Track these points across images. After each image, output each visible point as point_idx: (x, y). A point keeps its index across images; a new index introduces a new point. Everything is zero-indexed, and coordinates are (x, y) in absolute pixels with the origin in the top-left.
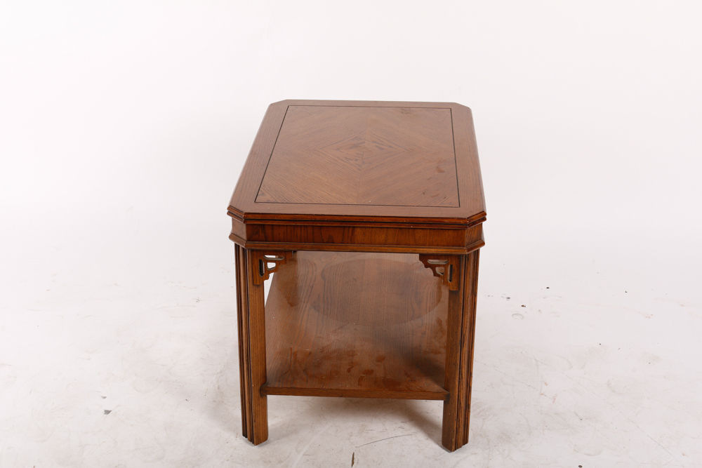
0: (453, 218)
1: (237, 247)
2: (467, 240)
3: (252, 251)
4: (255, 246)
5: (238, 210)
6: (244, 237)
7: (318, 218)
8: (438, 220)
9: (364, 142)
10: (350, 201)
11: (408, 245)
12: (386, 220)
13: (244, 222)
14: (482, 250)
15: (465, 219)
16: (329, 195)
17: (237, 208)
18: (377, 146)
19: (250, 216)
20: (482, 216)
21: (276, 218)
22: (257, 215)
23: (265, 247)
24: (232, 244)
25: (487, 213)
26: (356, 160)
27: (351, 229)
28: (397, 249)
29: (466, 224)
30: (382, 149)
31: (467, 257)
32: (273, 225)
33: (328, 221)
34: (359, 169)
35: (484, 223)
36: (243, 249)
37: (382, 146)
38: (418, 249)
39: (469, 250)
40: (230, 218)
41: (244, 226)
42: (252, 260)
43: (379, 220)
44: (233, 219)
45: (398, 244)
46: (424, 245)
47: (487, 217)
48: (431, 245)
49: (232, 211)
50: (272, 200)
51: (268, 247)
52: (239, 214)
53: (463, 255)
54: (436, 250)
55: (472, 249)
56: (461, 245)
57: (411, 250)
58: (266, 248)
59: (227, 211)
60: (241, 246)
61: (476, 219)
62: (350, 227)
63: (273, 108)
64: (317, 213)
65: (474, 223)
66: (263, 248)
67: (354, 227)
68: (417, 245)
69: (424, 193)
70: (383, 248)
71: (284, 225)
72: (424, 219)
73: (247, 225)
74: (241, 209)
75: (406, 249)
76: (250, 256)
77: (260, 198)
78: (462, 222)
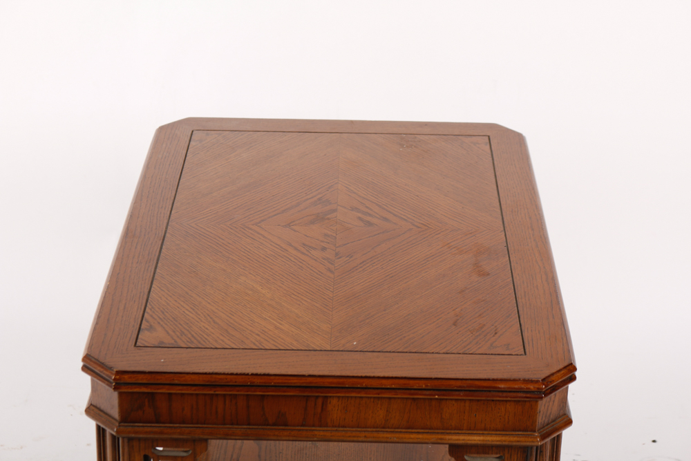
0: (514, 380)
1: (101, 433)
2: (541, 420)
3: (130, 440)
4: (136, 433)
5: (102, 365)
6: (115, 413)
7: (257, 381)
8: (485, 384)
9: (335, 210)
10: (318, 342)
11: (428, 429)
12: (387, 384)
13: (115, 389)
14: (567, 435)
15: (537, 382)
16: (277, 328)
17: (102, 360)
18: (360, 219)
19: (126, 377)
20: (569, 373)
21: (176, 382)
22: (141, 376)
23: (155, 433)
24: (90, 426)
25: (577, 367)
26: (324, 249)
27: (320, 401)
28: (407, 436)
29: (539, 391)
30: (370, 224)
31: (540, 450)
32: (170, 394)
33: (277, 387)
34: (329, 270)
35: (571, 386)
36: (113, 437)
37: (369, 218)
38: (448, 437)
39: (543, 437)
40: (87, 378)
41: (116, 395)
42: (130, 455)
43: (374, 383)
44: (92, 381)
45: (410, 427)
46: (458, 429)
47: (577, 374)
48: (472, 429)
49: (91, 364)
50: (168, 340)
51: (161, 433)
52: (105, 374)
53: (532, 447)
54: (482, 438)
55: (548, 434)
56: (529, 428)
57: (434, 437)
58: (156, 436)
59: (81, 364)
60: (108, 431)
61: (557, 380)
62: (317, 397)
63: (166, 134)
64: (255, 371)
65: (554, 389)
66: (152, 436)
67: (326, 397)
68: (446, 428)
69: (455, 324)
70: (381, 435)
71: (192, 394)
72: (459, 383)
73: (121, 394)
74: (109, 361)
75: (425, 436)
76: (126, 450)
77: (145, 337)
78: (531, 387)
